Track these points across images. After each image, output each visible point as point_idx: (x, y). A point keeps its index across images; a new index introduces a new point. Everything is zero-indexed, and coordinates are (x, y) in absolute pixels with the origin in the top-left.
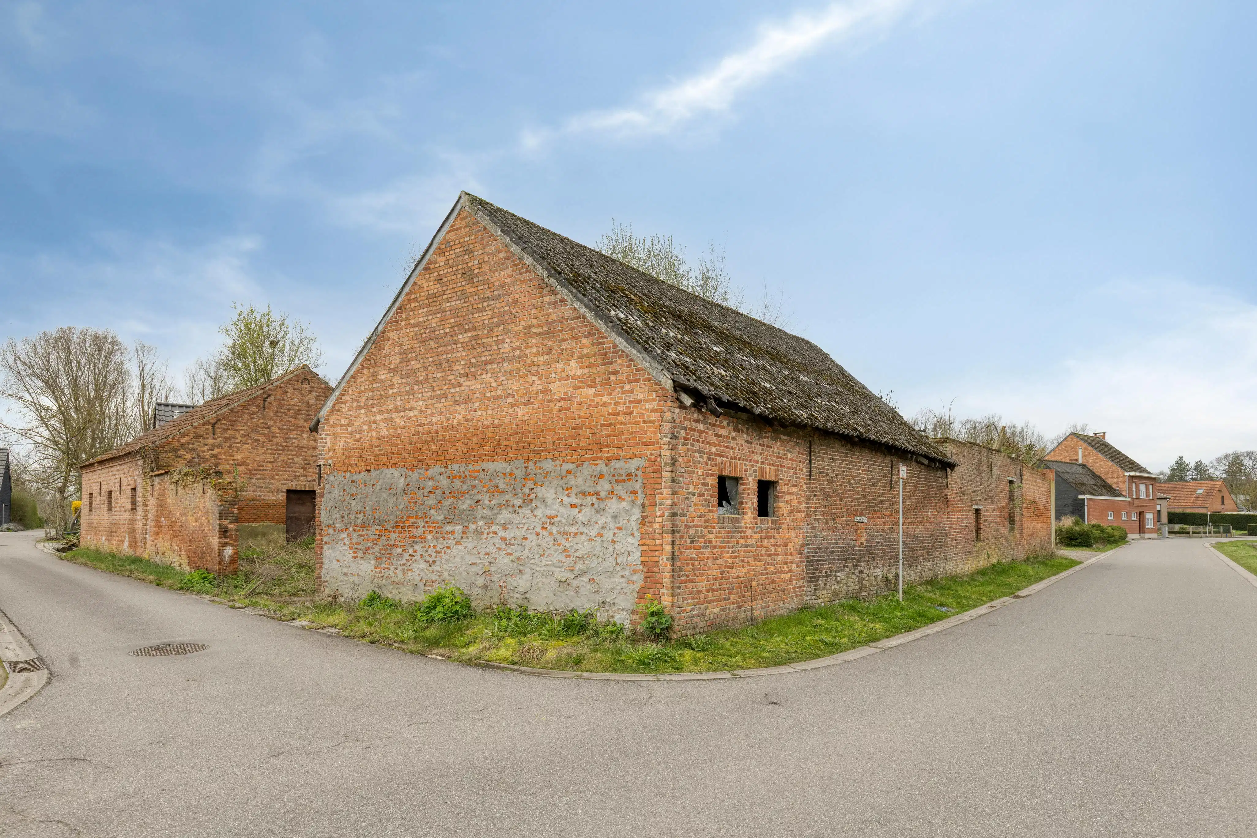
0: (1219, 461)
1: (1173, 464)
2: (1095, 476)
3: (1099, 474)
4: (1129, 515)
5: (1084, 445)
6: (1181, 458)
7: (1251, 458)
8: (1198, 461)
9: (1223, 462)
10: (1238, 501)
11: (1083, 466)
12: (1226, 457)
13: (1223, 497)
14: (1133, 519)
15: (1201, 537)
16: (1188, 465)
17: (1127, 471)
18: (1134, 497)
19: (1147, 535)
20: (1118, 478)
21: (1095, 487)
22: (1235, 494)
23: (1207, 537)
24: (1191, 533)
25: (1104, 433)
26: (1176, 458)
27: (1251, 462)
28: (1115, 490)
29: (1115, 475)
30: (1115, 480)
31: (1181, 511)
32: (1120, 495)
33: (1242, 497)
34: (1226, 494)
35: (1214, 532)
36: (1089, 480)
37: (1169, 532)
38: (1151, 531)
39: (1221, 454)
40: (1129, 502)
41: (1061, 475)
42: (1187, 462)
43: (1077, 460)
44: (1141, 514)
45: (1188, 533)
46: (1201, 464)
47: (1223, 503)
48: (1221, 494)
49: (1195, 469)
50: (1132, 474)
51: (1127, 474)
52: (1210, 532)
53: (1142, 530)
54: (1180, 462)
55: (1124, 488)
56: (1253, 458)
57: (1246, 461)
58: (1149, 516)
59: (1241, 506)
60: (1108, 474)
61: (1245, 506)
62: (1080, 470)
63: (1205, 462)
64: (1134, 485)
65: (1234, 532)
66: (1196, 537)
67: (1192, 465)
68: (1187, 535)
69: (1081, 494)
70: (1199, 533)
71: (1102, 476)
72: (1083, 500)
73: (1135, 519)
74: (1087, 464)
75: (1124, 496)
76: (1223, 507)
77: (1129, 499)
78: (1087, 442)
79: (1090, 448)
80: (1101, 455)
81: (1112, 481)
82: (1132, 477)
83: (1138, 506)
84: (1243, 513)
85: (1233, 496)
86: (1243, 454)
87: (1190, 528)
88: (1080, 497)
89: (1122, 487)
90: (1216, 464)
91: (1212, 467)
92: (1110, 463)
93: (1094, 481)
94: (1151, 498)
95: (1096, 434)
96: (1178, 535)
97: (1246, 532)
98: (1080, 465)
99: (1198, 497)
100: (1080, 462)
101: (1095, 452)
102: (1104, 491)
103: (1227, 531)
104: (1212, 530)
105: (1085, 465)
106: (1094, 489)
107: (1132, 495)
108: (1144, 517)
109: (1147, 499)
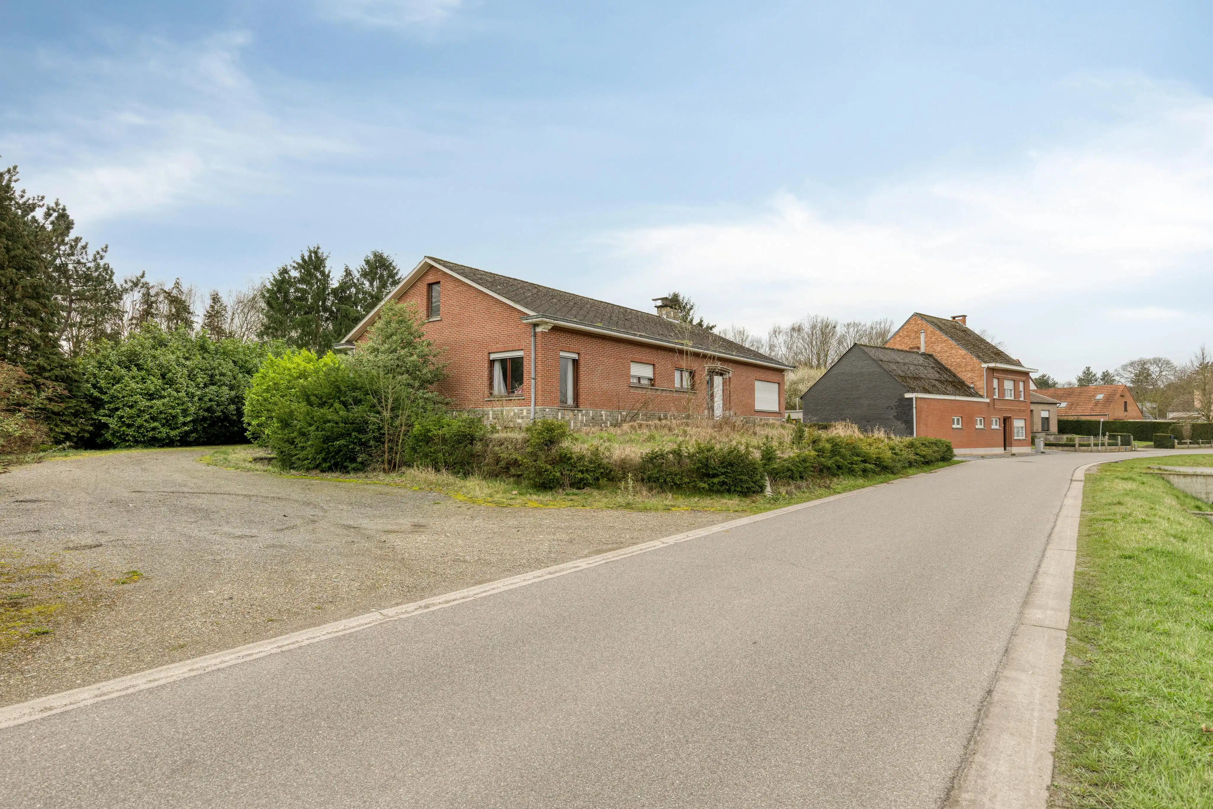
0: (1124, 368)
1: (1080, 374)
2: (941, 367)
3: (949, 367)
4: (987, 422)
5: (930, 328)
6: (1088, 369)
7: (1157, 365)
8: (1105, 371)
9: (1129, 369)
10: (1144, 409)
11: (928, 356)
12: (1132, 364)
13: (1126, 403)
14: (994, 427)
15: (1091, 451)
16: (1095, 375)
17: (985, 362)
18: (996, 397)
19: (1015, 450)
20: (972, 371)
21: (937, 383)
22: (1140, 401)
23: (1099, 451)
24: (1077, 446)
25: (965, 316)
26: (1084, 368)
27: (1158, 369)
28: (969, 388)
29: (969, 368)
30: (970, 375)
31: (1075, 418)
32: (977, 395)
33: (1148, 405)
34: (1130, 401)
35: (1109, 445)
36: (933, 374)
37: (1046, 445)
38: (1021, 443)
39: (1126, 361)
40: (988, 403)
41: (885, 366)
42: (1094, 372)
43: (919, 348)
44: (1006, 421)
45: (1074, 446)
46: (1108, 374)
47: (1126, 410)
48: (1123, 400)
49: (1101, 379)
50: (992, 365)
51: (985, 365)
52: (1103, 445)
53: (1007, 441)
54: (1088, 373)
55: (981, 384)
56: (1160, 365)
57: (1152, 368)
58: (1018, 424)
59: (1147, 414)
60: (960, 366)
61: (1152, 414)
62: (921, 360)
63: (1111, 371)
64: (995, 382)
65: (1135, 443)
66: (1084, 451)
67: (1099, 375)
68: (1072, 448)
69: (908, 392)
70: (1089, 445)
71: (952, 369)
72: (912, 399)
73: (997, 427)
74: (934, 354)
75: (981, 396)
76: (1126, 414)
77: (988, 400)
78: (936, 325)
79: (938, 332)
80: (953, 343)
81: (965, 376)
82: (993, 370)
83: (1001, 410)
84: (1149, 420)
85: (1139, 404)
86: (1149, 361)
87: (1077, 439)
88: (907, 395)
89: (977, 383)
90: (1121, 372)
91: (1117, 375)
92: (963, 352)
93: (937, 376)
94: (1022, 399)
95: (954, 318)
96: (1060, 448)
97: (1152, 443)
98: (923, 354)
99: (1097, 403)
100: (923, 350)
101: (944, 337)
102: (949, 388)
103: (1126, 443)
104: (1106, 439)
105: (931, 356)
106: (934, 386)
107: (994, 394)
108: (1011, 424)
109: (1016, 401)
